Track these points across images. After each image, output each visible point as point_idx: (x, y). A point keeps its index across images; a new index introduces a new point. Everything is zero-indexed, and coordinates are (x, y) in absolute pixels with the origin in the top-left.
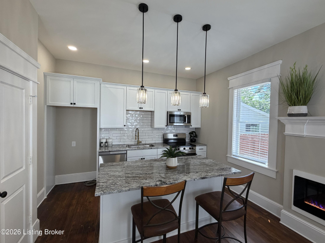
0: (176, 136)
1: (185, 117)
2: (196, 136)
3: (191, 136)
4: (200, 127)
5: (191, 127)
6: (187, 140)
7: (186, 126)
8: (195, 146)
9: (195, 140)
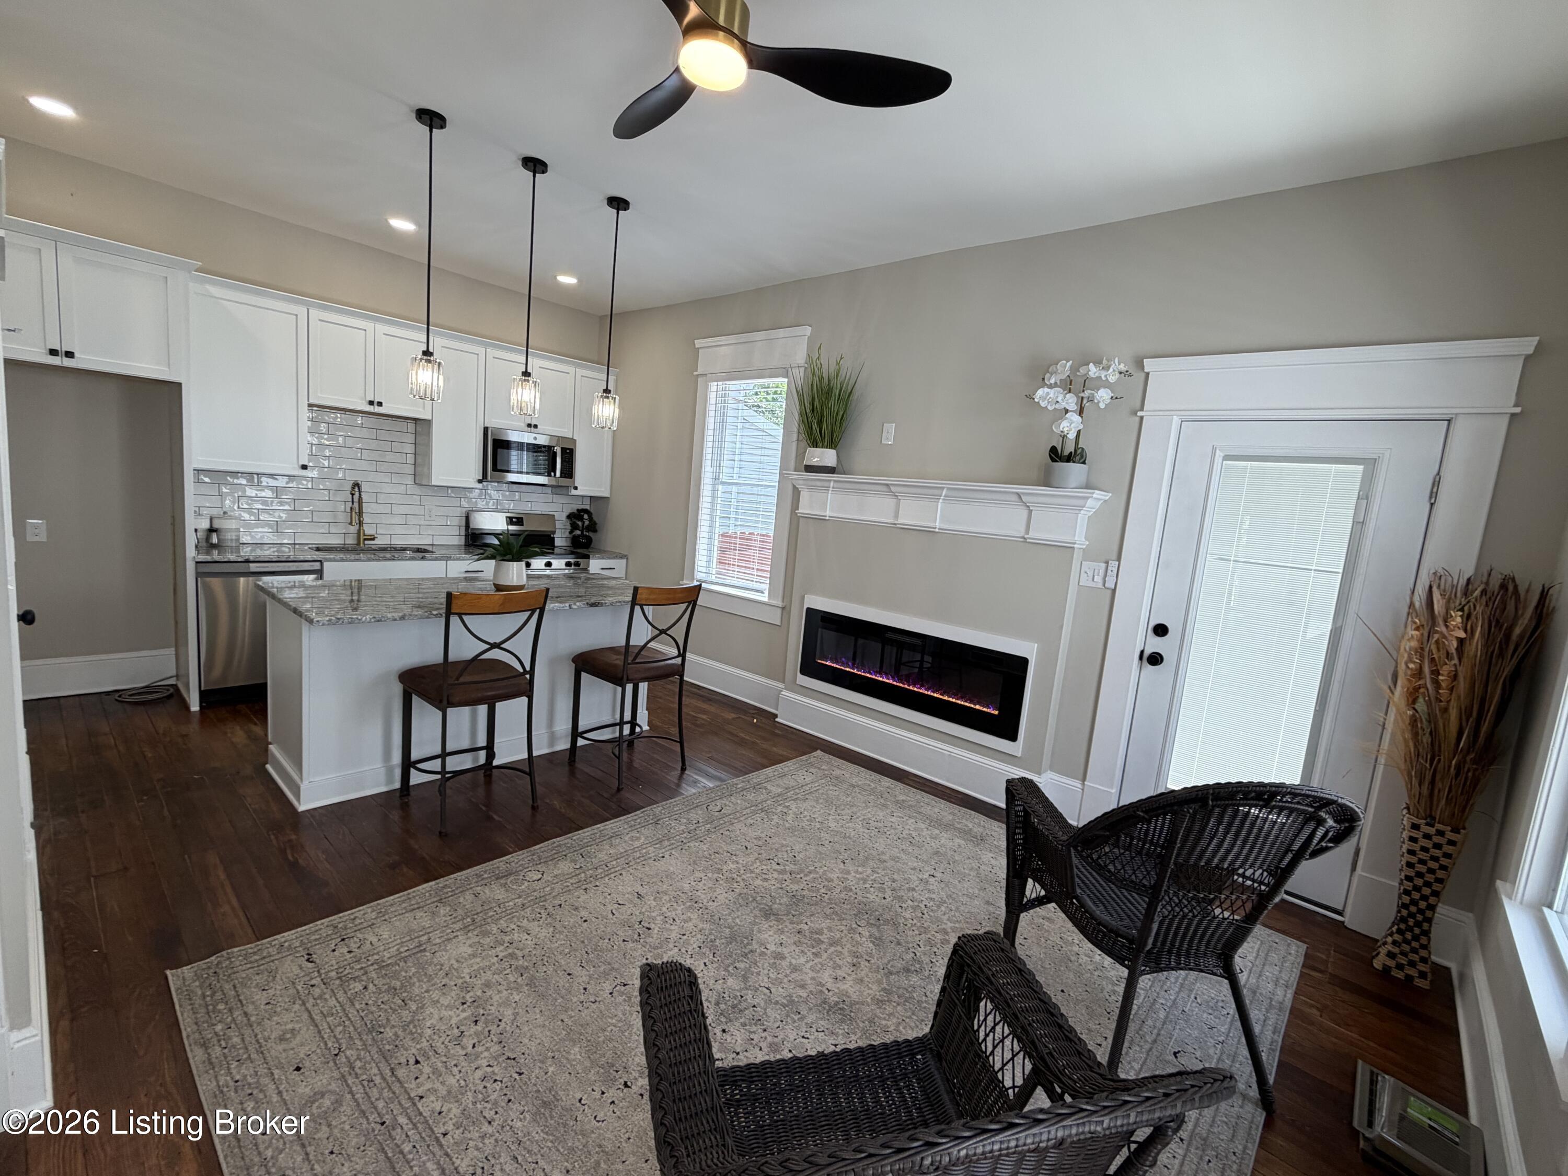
0: (519, 521)
1: (555, 454)
2: (593, 527)
3: (574, 527)
4: (607, 494)
5: (574, 492)
6: (560, 541)
7: (557, 489)
8: (588, 557)
9: (590, 540)
